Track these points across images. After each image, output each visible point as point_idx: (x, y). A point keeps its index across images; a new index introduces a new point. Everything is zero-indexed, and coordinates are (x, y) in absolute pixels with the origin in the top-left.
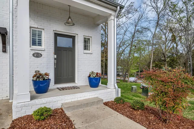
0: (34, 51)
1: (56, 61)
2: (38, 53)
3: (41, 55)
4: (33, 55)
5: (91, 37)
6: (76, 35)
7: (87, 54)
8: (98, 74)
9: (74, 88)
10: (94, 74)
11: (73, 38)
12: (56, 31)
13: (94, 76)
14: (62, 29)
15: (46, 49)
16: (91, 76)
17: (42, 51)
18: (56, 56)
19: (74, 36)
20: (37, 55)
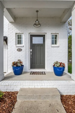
0: (18, 47)
1: (31, 53)
2: (20, 49)
3: (22, 50)
4: (17, 50)
5: (58, 34)
6: (45, 34)
7: (54, 48)
8: (62, 64)
9: (42, 73)
10: (58, 64)
11: (44, 36)
12: (31, 33)
13: (58, 65)
14: (34, 31)
15: (24, 46)
16: (55, 65)
17: (22, 47)
18: (31, 50)
19: (44, 35)
20: (20, 50)
